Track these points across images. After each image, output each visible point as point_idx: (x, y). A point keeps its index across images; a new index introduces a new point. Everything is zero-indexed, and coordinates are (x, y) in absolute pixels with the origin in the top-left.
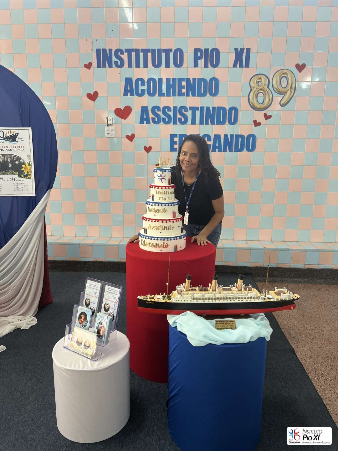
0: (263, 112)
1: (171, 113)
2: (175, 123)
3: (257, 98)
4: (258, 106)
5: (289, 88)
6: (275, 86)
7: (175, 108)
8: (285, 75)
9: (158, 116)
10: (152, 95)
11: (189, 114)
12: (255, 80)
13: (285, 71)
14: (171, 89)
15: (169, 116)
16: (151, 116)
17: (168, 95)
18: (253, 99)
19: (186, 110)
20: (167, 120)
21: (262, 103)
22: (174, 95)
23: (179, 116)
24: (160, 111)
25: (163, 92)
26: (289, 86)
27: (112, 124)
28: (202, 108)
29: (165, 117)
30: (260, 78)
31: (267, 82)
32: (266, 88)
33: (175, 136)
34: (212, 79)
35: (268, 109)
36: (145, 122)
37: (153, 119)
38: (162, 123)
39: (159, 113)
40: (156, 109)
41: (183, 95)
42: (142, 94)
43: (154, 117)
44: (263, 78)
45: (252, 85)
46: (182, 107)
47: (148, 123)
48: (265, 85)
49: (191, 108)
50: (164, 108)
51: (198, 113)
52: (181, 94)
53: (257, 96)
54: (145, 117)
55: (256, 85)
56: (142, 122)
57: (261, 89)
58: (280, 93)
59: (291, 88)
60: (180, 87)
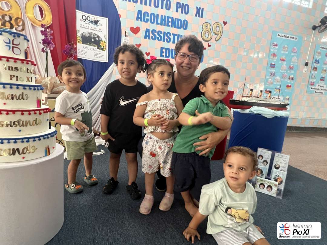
0: (207, 43)
1: (162, 35)
2: (164, 41)
3: (205, 35)
4: (205, 39)
5: (219, 32)
6: (214, 30)
7: (164, 33)
8: (218, 26)
9: (155, 35)
10: (153, 23)
11: (172, 37)
12: (205, 25)
13: (218, 23)
14: (163, 22)
15: (161, 37)
16: (151, 35)
17: (161, 25)
18: (203, 35)
19: (170, 35)
20: (159, 39)
21: (208, 38)
22: (164, 25)
23: (166, 37)
24: (156, 33)
25: (159, 22)
26: (220, 31)
27: (128, 36)
28: (179, 35)
29: (158, 37)
30: (207, 25)
31: (210, 28)
32: (209, 30)
33: (164, 48)
34: (185, 20)
35: (210, 42)
36: (147, 38)
37: (152, 37)
38: (157, 39)
39: (155, 33)
40: (154, 32)
41: (169, 26)
42: (147, 21)
43: (152, 35)
44: (209, 25)
45: (203, 27)
46: (168, 33)
47: (149, 38)
48: (209, 29)
49: (173, 34)
50: (159, 31)
51: (176, 37)
52: (168, 25)
53: (205, 34)
54: (147, 35)
55: (205, 28)
56: (145, 38)
57: (207, 31)
58: (216, 34)
59: (220, 32)
60: (168, 22)
